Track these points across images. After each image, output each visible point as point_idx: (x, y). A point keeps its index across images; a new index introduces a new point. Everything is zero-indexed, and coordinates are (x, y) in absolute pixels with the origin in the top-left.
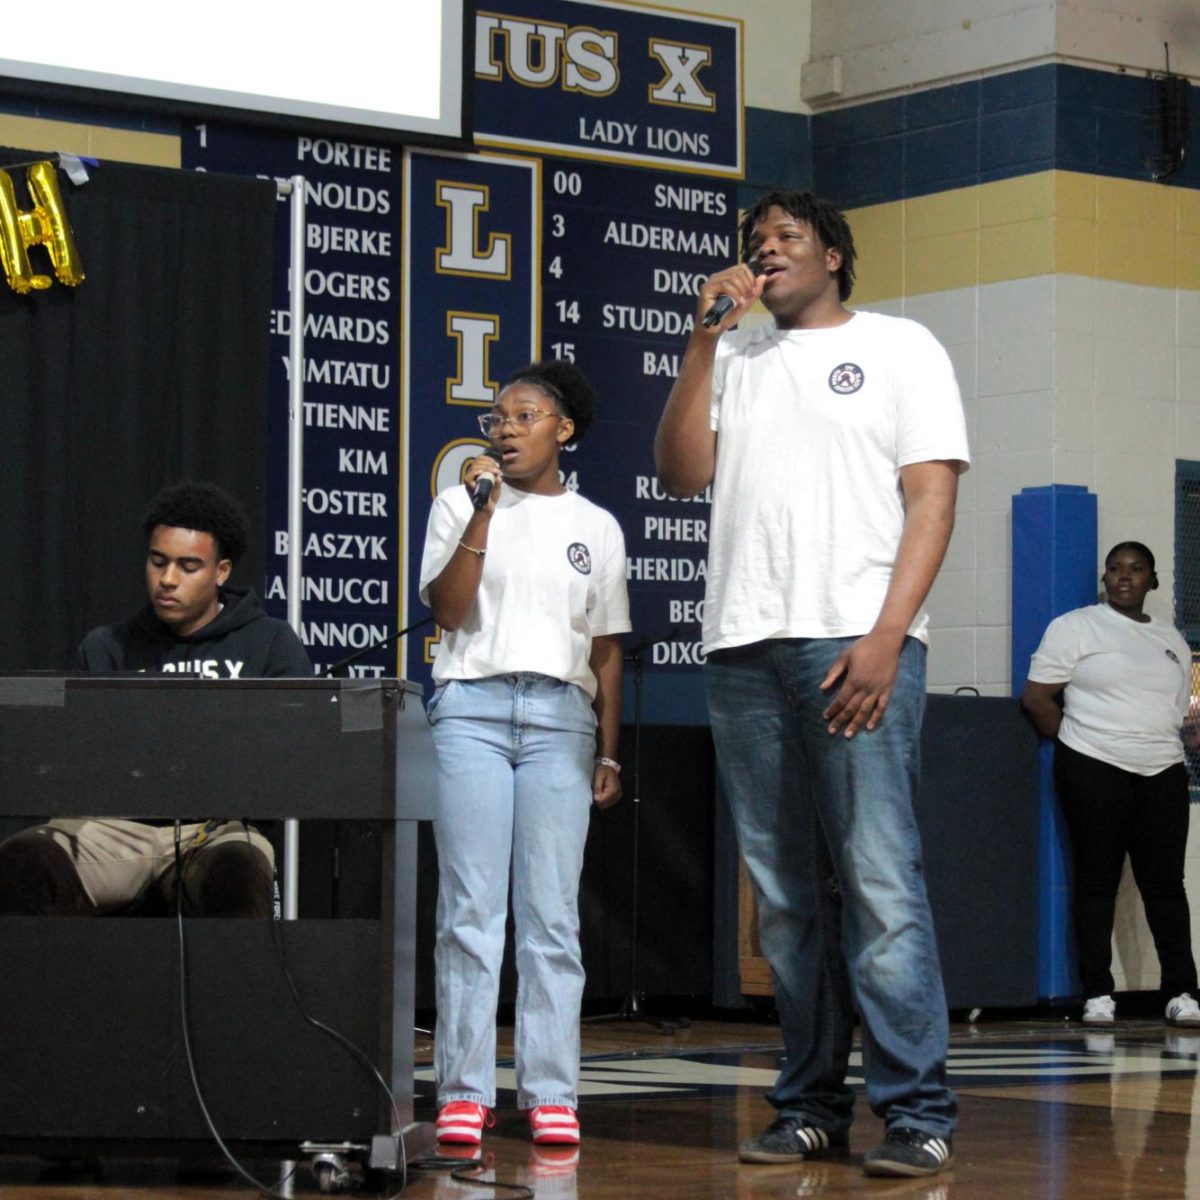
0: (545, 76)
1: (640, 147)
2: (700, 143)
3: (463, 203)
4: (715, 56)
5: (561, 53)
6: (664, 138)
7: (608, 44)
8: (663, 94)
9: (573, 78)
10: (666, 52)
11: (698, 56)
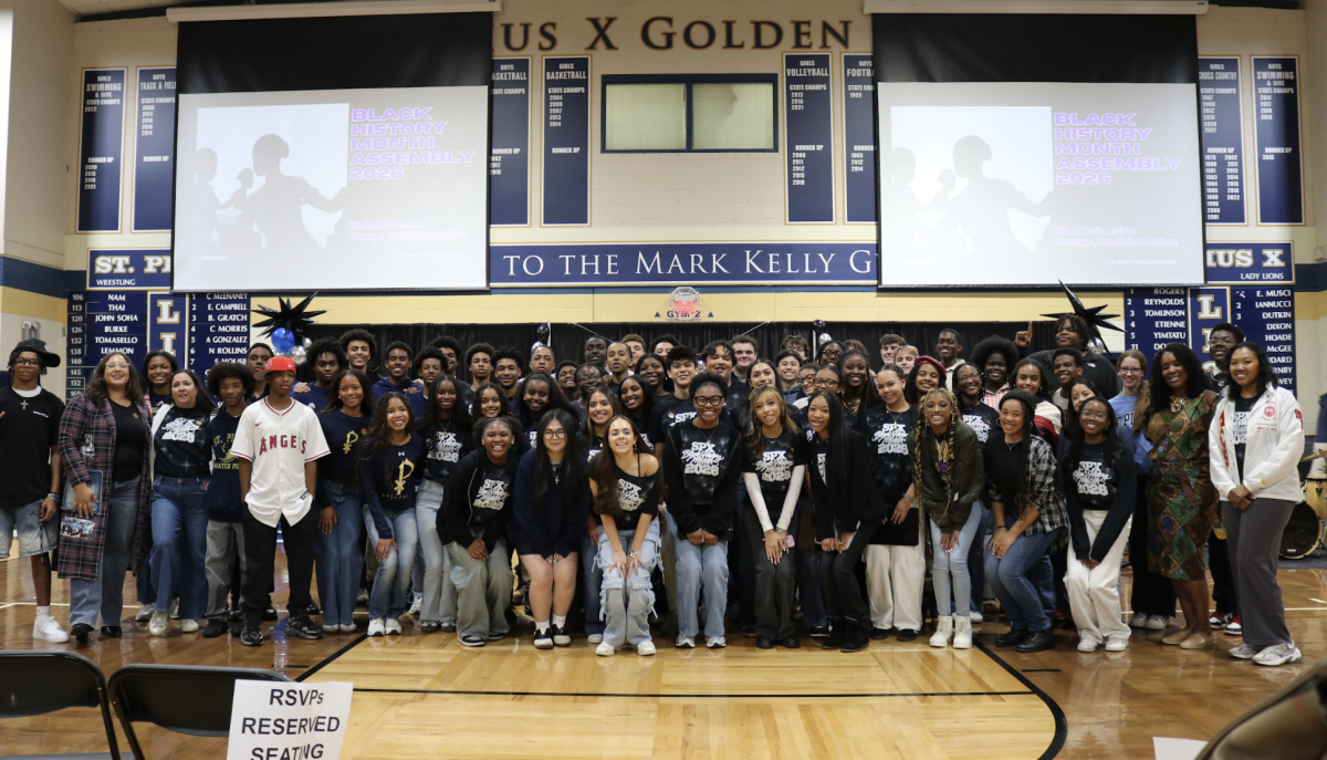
0: (1230, 264)
1: (1261, 279)
2: (1280, 276)
3: (1206, 300)
4: (1284, 252)
5: (1234, 257)
6: (1268, 276)
7: (1249, 253)
8: (1267, 264)
9: (1238, 264)
10: (1268, 253)
11: (1279, 252)
